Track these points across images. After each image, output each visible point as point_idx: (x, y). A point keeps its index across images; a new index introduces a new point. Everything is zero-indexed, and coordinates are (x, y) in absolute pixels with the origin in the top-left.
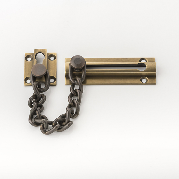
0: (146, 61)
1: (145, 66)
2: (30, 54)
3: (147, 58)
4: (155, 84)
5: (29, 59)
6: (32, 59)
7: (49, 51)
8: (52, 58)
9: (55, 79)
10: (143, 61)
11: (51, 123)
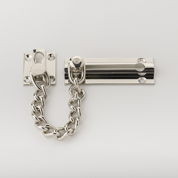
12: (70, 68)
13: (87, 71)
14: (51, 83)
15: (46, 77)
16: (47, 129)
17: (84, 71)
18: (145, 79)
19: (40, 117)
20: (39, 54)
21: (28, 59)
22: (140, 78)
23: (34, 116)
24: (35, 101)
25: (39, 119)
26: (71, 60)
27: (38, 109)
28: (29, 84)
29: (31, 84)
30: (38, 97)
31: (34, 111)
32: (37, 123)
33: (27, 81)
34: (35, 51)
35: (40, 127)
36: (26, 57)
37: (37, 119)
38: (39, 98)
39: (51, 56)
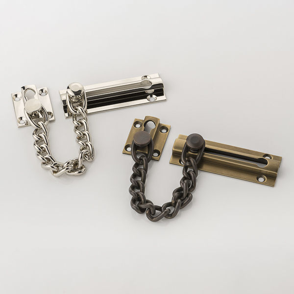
0: (271, 158)
1: (266, 163)
2: (141, 120)
3: (273, 156)
4: (273, 186)
5: (138, 126)
6: (141, 126)
7: (163, 122)
8: (164, 131)
9: (159, 153)
10: (267, 158)
11: (159, 208)
12: (69, 97)
13: (88, 99)
14: (50, 120)
15: (42, 113)
16: (56, 168)
17: (85, 98)
18: (154, 96)
19: (47, 156)
20: (28, 91)
21: (17, 99)
22: (149, 97)
23: (40, 157)
24: (37, 141)
25: (46, 158)
26: (68, 88)
27: (43, 149)
28: (24, 125)
29: (27, 124)
30: (38, 136)
31: (39, 151)
32: (44, 163)
33: (21, 122)
34: (24, 88)
35: (49, 166)
36: (15, 97)
37: (43, 159)
38: (40, 137)
39: (42, 92)
